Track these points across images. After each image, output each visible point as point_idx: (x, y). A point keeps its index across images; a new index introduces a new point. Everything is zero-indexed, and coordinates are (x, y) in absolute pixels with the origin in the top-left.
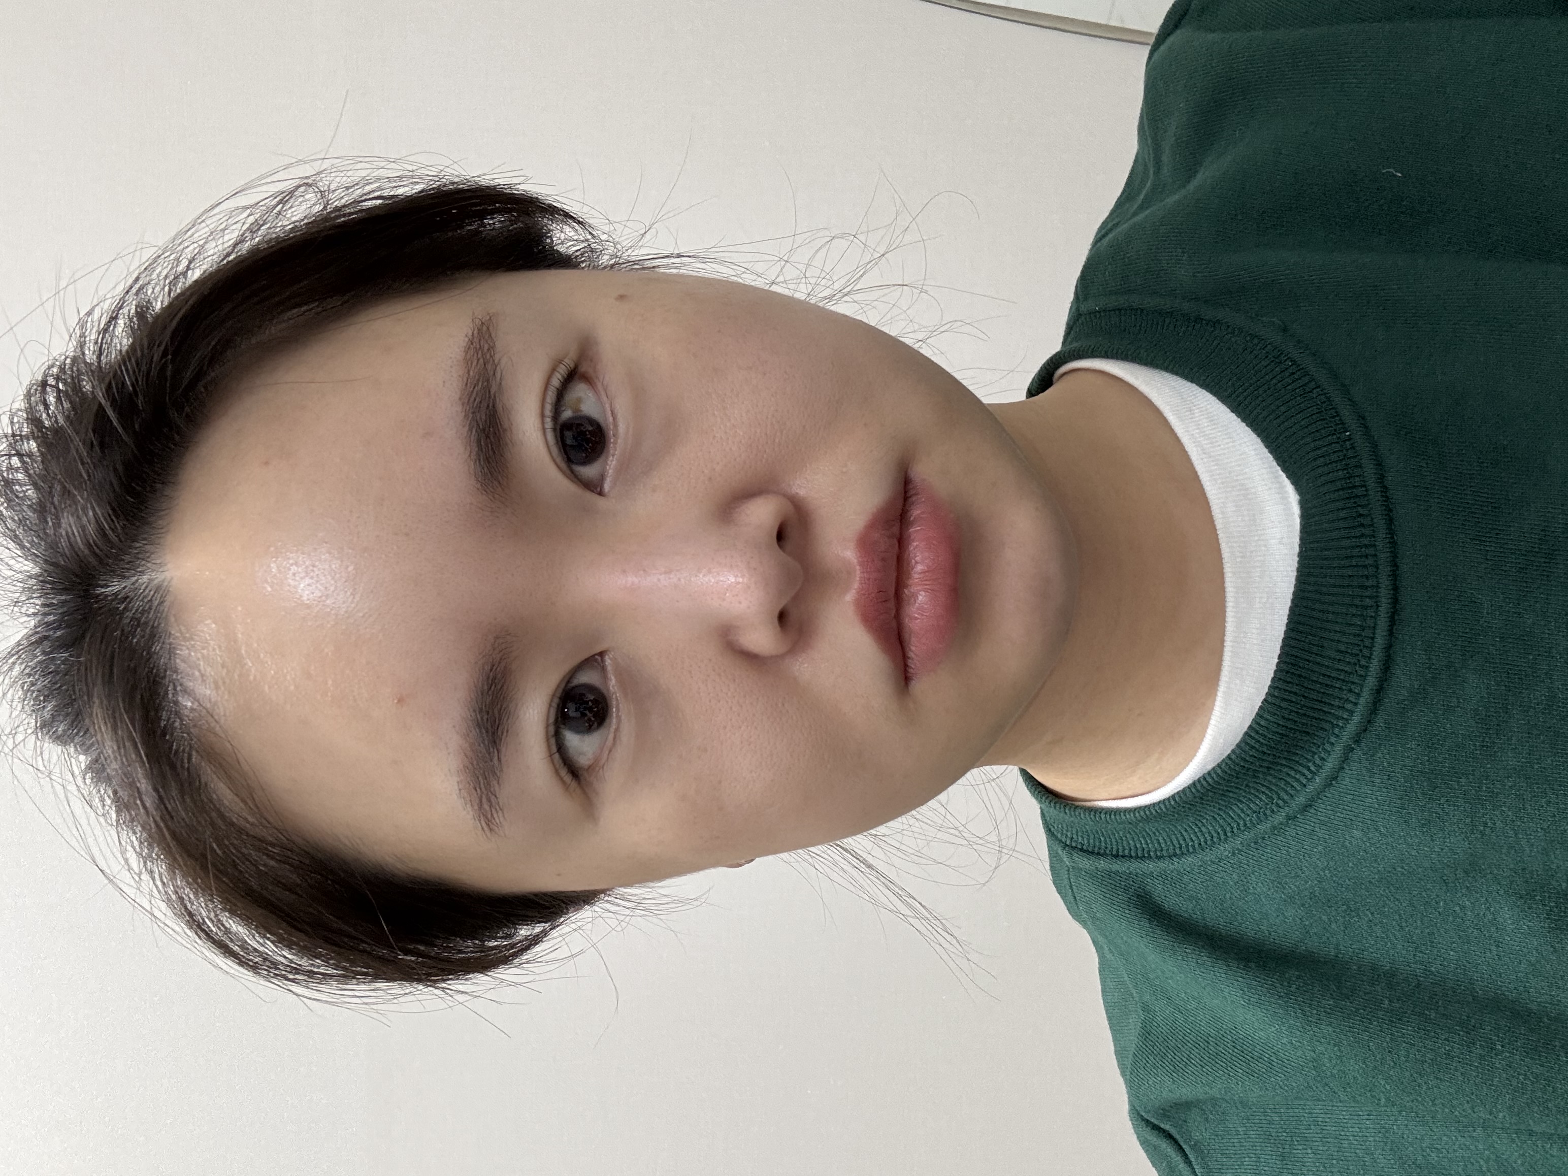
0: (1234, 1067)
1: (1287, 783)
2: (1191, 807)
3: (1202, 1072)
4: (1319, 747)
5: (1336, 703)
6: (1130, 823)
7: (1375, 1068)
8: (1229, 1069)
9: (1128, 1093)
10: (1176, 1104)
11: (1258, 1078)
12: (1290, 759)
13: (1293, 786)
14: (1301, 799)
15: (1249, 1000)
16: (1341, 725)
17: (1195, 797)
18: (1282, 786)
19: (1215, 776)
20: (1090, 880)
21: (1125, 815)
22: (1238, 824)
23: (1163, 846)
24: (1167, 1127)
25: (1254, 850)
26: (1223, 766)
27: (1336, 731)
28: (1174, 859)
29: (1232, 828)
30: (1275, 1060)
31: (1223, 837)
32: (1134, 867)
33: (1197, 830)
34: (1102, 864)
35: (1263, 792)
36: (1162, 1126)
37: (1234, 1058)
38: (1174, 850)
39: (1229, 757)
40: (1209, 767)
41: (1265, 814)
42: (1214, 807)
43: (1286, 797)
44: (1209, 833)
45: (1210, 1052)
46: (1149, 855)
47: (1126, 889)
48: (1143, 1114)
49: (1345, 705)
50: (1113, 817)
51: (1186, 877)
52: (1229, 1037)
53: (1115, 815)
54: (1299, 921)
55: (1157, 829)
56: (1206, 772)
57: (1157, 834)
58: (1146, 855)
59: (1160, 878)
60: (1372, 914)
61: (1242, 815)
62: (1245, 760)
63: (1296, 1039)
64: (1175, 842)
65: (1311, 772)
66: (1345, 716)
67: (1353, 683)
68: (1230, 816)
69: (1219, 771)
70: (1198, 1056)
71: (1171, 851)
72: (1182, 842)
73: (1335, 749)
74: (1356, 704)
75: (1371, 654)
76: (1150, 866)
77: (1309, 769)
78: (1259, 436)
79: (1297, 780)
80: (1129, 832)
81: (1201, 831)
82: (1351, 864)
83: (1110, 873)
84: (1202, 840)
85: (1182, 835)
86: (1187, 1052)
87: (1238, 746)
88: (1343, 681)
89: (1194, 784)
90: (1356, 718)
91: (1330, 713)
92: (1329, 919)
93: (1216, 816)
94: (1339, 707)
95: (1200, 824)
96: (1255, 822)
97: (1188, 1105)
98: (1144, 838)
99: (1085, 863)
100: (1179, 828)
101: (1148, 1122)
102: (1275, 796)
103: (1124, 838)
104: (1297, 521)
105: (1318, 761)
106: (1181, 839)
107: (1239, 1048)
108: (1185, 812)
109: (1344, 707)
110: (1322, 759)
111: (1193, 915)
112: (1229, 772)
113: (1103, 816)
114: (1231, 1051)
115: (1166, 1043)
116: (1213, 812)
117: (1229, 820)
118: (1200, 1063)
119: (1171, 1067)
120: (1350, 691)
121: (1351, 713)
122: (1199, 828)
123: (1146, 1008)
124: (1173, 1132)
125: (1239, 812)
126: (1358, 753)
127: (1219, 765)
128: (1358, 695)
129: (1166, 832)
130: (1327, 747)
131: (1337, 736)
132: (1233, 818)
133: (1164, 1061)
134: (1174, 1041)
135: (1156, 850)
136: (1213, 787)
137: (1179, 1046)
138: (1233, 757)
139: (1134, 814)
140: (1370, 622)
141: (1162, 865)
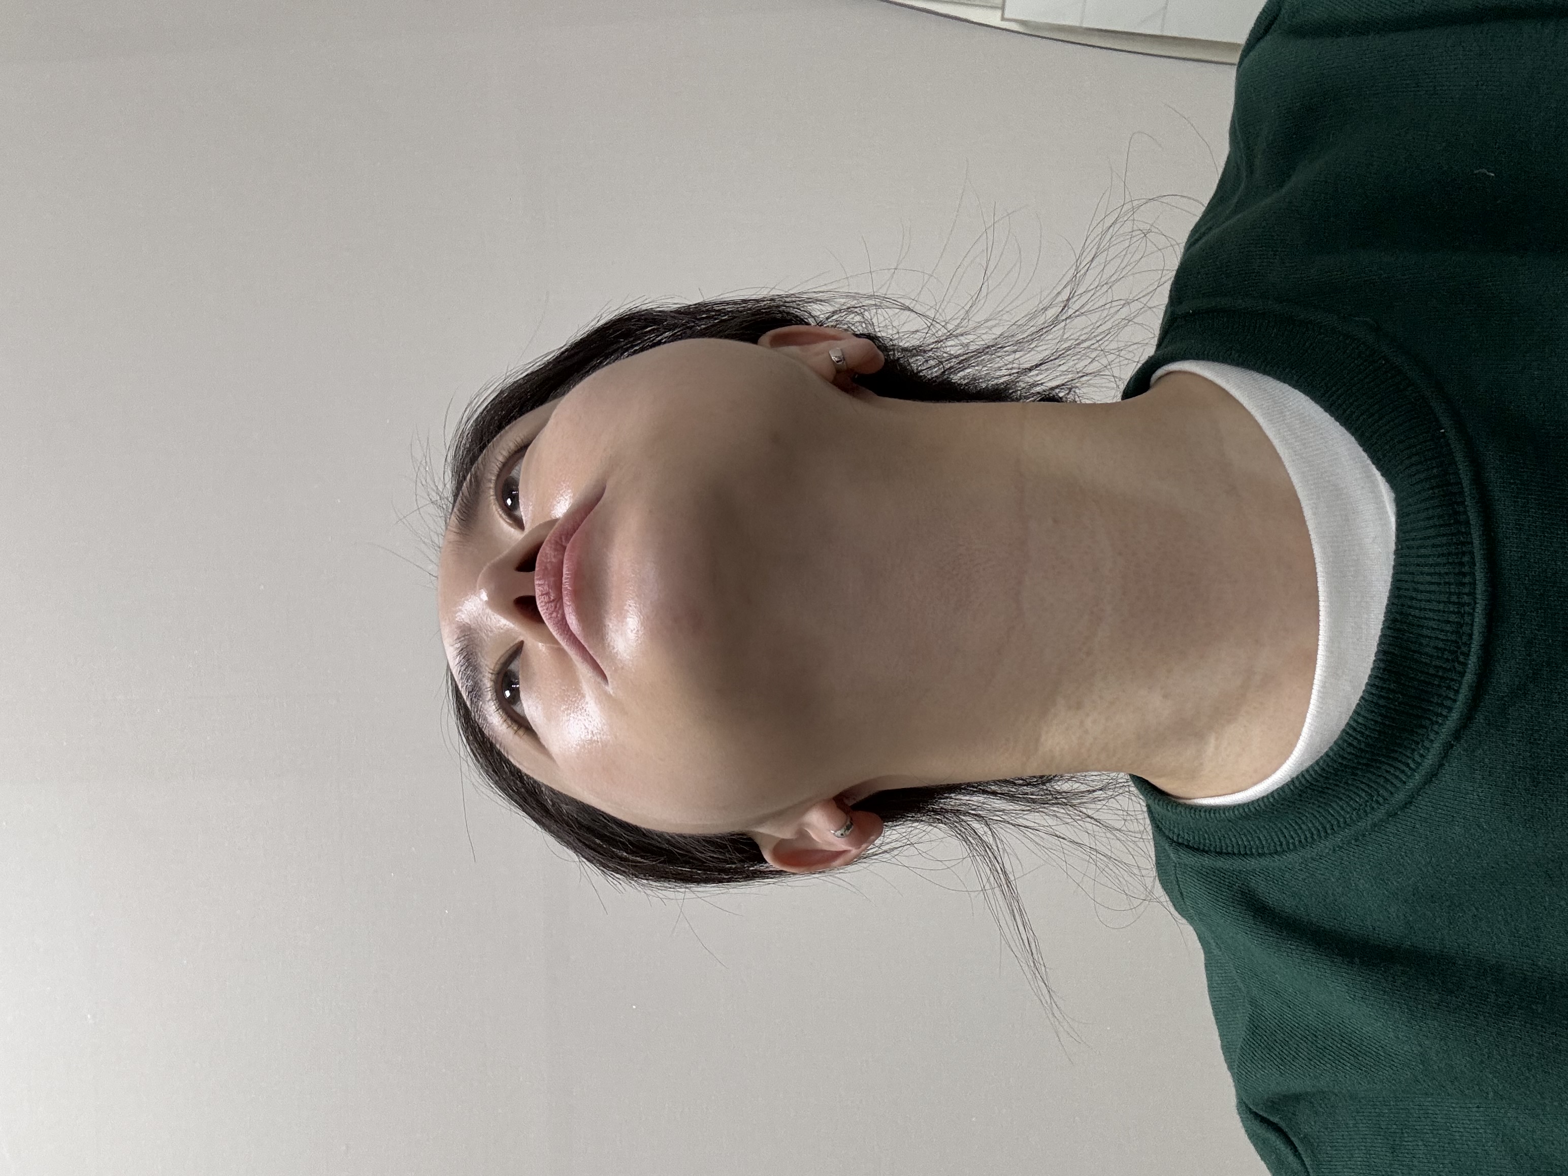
0: (1342, 1061)
1: (1387, 780)
2: (1291, 805)
3: (1309, 1065)
4: (1418, 743)
5: (1435, 700)
6: (1230, 821)
7: (1482, 1062)
8: (1337, 1062)
9: (1236, 1086)
10: (1285, 1096)
11: (1365, 1071)
12: (1390, 757)
13: (1392, 783)
14: (1400, 796)
15: (1355, 996)
16: (1440, 721)
17: (1293, 794)
18: (1382, 783)
19: (1313, 773)
20: (1196, 876)
21: (1224, 813)
22: (1339, 822)
23: (1264, 843)
24: (1275, 1119)
25: (1355, 847)
26: (1321, 763)
27: (1436, 727)
28: (1275, 856)
29: (1332, 825)
30: (1383, 1054)
31: (1323, 834)
32: (1237, 864)
33: (1297, 827)
34: (1207, 861)
35: (1363, 790)
36: (1271, 1119)
37: (1342, 1052)
38: (1275, 847)
39: (1327, 754)
40: (1307, 764)
41: (1365, 811)
42: (1313, 804)
43: (1386, 794)
44: (1310, 830)
45: (1319, 1045)
46: (1251, 852)
47: (1230, 887)
48: (1251, 1107)
49: (1444, 702)
50: (1212, 815)
51: (1287, 874)
52: (1337, 1031)
53: (1214, 813)
54: (1402, 917)
55: (1257, 827)
56: (1304, 768)
57: (1258, 831)
58: (1248, 852)
59: (1262, 875)
60: (1477, 909)
61: (1342, 813)
62: (1343, 758)
63: (1403, 1034)
64: (1276, 839)
65: (1410, 768)
66: (1444, 713)
67: (1452, 680)
68: (1329, 813)
69: (1317, 768)
70: (1306, 1050)
71: (1272, 848)
72: (1282, 839)
73: (1434, 745)
74: (1455, 701)
75: (1469, 651)
76: (1253, 863)
77: (1408, 765)
78: (1353, 434)
79: (1397, 777)
80: (1231, 830)
81: (1301, 828)
82: (1453, 861)
83: (1214, 870)
84: (1303, 837)
85: (1283, 833)
86: (1296, 1046)
87: (1335, 743)
88: (1442, 678)
89: (1292, 781)
90: (1455, 715)
91: (1429, 710)
92: (1434, 915)
93: (1316, 813)
94: (1437, 704)
95: (1300, 822)
96: (1355, 819)
97: (1297, 1098)
98: (1245, 835)
99: (1189, 859)
100: (1279, 825)
101: (1256, 1115)
102: (1374, 793)
103: (1226, 836)
104: (1393, 519)
105: (1417, 758)
106: (1280, 836)
107: (1346, 1041)
108: (1284, 809)
109: (1443, 704)
110: (1422, 756)
111: (1297, 911)
112: (1327, 769)
113: (1203, 814)
114: (1339, 1045)
115: (1274, 1037)
116: (1312, 809)
117: (1330, 818)
118: (1308, 1056)
119: (1278, 1060)
120: (1449, 688)
121: (1450, 709)
122: (1299, 825)
123: (1253, 1002)
124: (1282, 1124)
125: (1338, 809)
126: (1458, 750)
127: (1317, 763)
128: (1457, 692)
129: (1266, 829)
130: (1427, 744)
131: (1437, 733)
132: (1333, 816)
133: (1272, 1054)
134: (1282, 1035)
135: (1257, 847)
136: (1312, 784)
137: (1287, 1039)
138: (1331, 754)
139: (1234, 812)
140: (1467, 619)
141: (1264, 862)
